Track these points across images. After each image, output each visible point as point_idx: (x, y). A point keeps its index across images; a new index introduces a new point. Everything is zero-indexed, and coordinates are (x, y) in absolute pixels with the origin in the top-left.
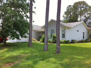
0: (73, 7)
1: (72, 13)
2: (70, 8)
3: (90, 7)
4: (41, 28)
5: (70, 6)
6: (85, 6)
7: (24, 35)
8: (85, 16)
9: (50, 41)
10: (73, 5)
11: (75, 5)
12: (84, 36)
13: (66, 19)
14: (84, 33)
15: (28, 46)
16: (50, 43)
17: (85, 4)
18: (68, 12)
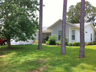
0: (76, 7)
1: (74, 14)
2: (72, 8)
3: (93, 8)
4: (47, 29)
5: (72, 6)
6: (88, 6)
7: (31, 37)
8: (88, 17)
9: (58, 44)
10: (76, 5)
11: (78, 5)
12: (91, 38)
13: (68, 20)
14: (91, 34)
15: (38, 49)
16: (58, 45)
17: (89, 5)
18: (70, 13)
